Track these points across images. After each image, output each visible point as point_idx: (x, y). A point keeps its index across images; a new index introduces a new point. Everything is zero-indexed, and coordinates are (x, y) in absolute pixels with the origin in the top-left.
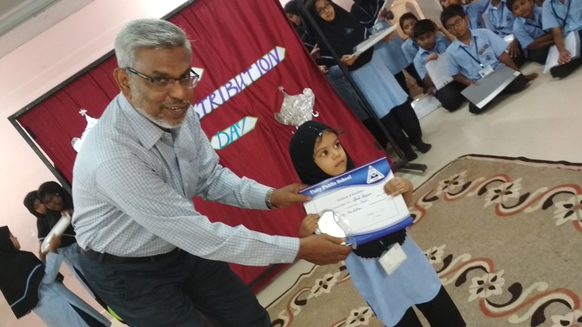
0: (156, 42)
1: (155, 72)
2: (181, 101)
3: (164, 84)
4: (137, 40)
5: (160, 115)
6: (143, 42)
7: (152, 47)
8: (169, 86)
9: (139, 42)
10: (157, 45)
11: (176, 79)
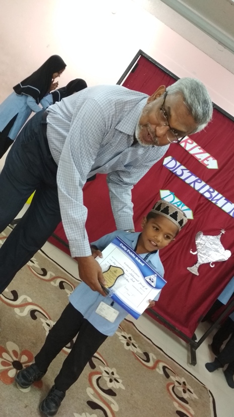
0: (189, 101)
1: (169, 108)
2: (156, 136)
3: (163, 119)
4: (187, 88)
5: (141, 126)
6: (187, 92)
7: (185, 99)
8: (163, 123)
9: (185, 90)
10: (188, 103)
11: (169, 125)
